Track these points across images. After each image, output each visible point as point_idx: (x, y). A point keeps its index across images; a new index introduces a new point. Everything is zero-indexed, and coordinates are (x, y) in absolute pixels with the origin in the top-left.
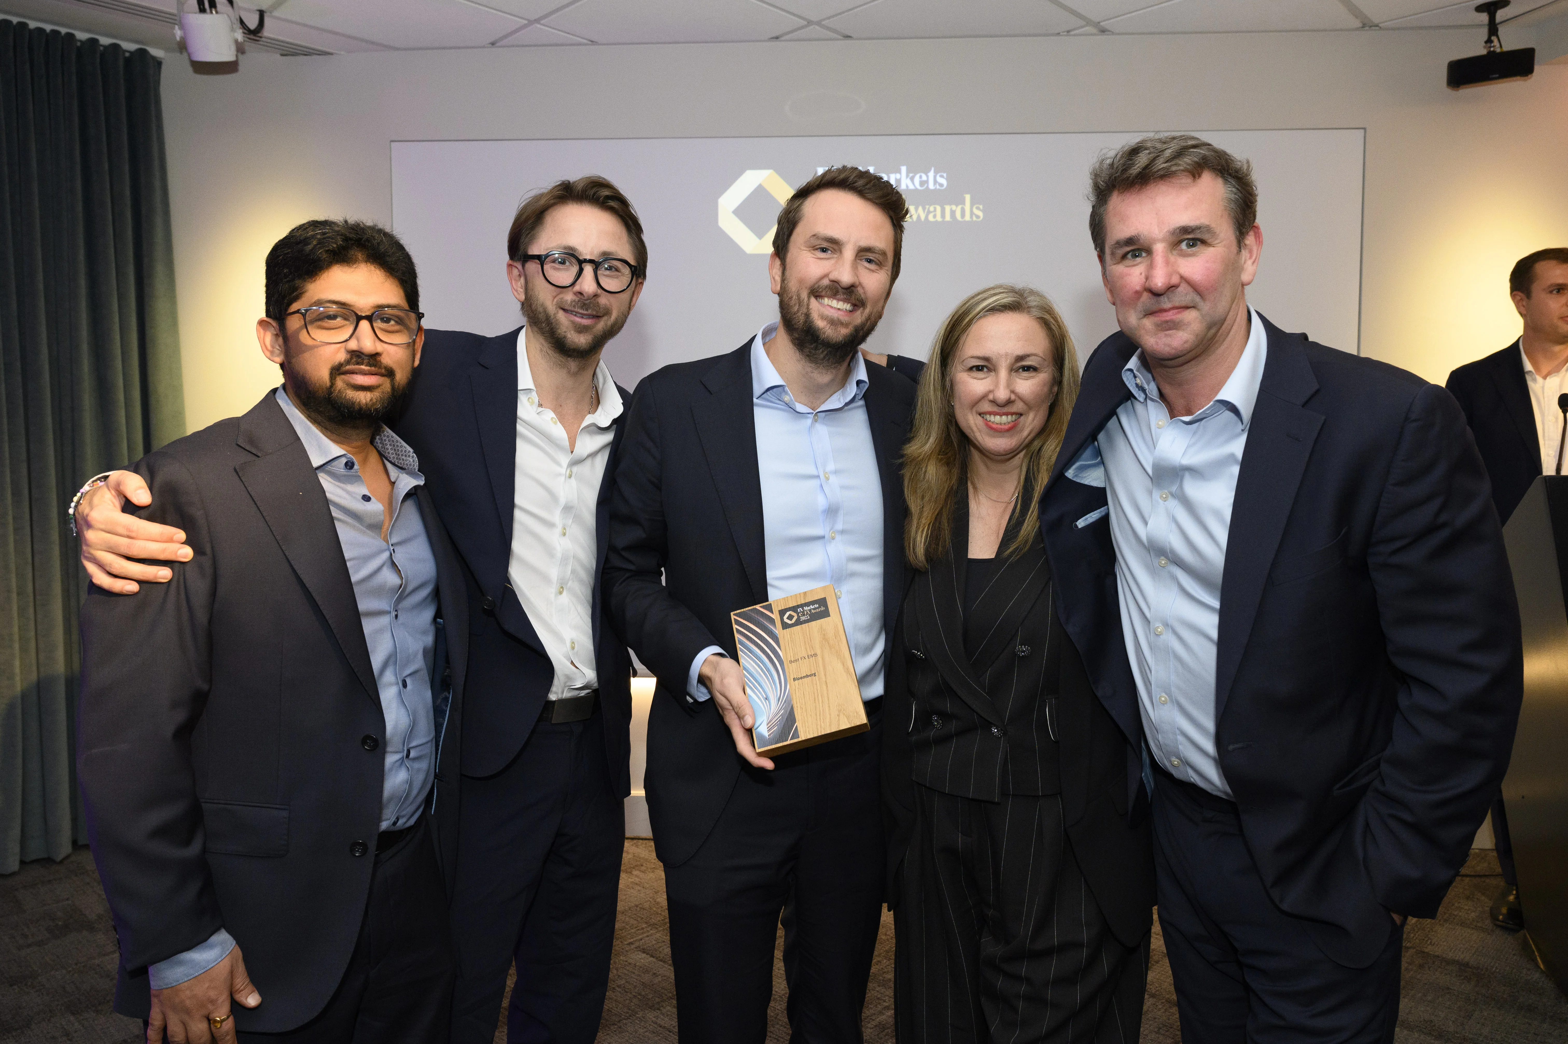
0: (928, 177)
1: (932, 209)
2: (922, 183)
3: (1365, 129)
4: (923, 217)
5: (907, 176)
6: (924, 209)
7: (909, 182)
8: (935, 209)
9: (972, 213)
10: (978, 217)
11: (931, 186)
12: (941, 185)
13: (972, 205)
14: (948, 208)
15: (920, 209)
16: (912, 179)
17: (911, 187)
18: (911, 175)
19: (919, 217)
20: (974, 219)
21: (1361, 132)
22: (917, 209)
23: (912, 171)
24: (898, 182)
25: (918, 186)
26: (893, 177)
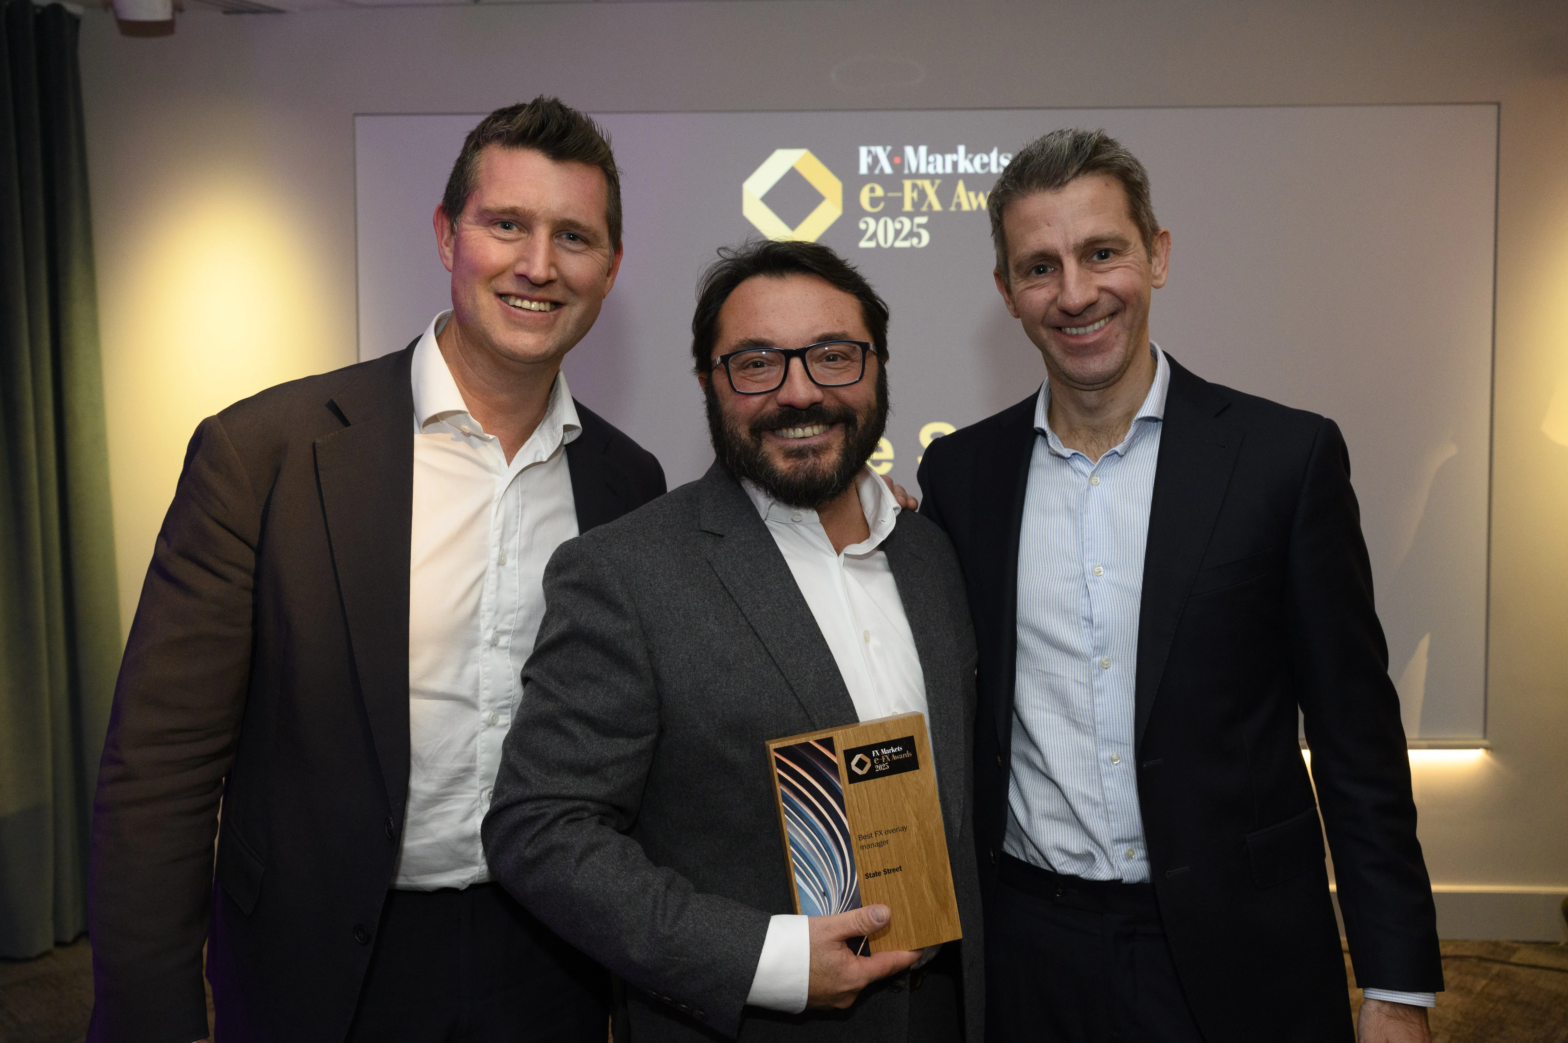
0: (989, 158)
2: (983, 166)
3: (1498, 104)
5: (966, 157)
7: (967, 164)
11: (994, 169)
15: (981, 196)
16: (972, 161)
17: (971, 170)
18: (970, 156)
21: (1494, 108)
22: (977, 196)
23: (971, 151)
24: (955, 164)
25: (979, 170)
26: (949, 158)
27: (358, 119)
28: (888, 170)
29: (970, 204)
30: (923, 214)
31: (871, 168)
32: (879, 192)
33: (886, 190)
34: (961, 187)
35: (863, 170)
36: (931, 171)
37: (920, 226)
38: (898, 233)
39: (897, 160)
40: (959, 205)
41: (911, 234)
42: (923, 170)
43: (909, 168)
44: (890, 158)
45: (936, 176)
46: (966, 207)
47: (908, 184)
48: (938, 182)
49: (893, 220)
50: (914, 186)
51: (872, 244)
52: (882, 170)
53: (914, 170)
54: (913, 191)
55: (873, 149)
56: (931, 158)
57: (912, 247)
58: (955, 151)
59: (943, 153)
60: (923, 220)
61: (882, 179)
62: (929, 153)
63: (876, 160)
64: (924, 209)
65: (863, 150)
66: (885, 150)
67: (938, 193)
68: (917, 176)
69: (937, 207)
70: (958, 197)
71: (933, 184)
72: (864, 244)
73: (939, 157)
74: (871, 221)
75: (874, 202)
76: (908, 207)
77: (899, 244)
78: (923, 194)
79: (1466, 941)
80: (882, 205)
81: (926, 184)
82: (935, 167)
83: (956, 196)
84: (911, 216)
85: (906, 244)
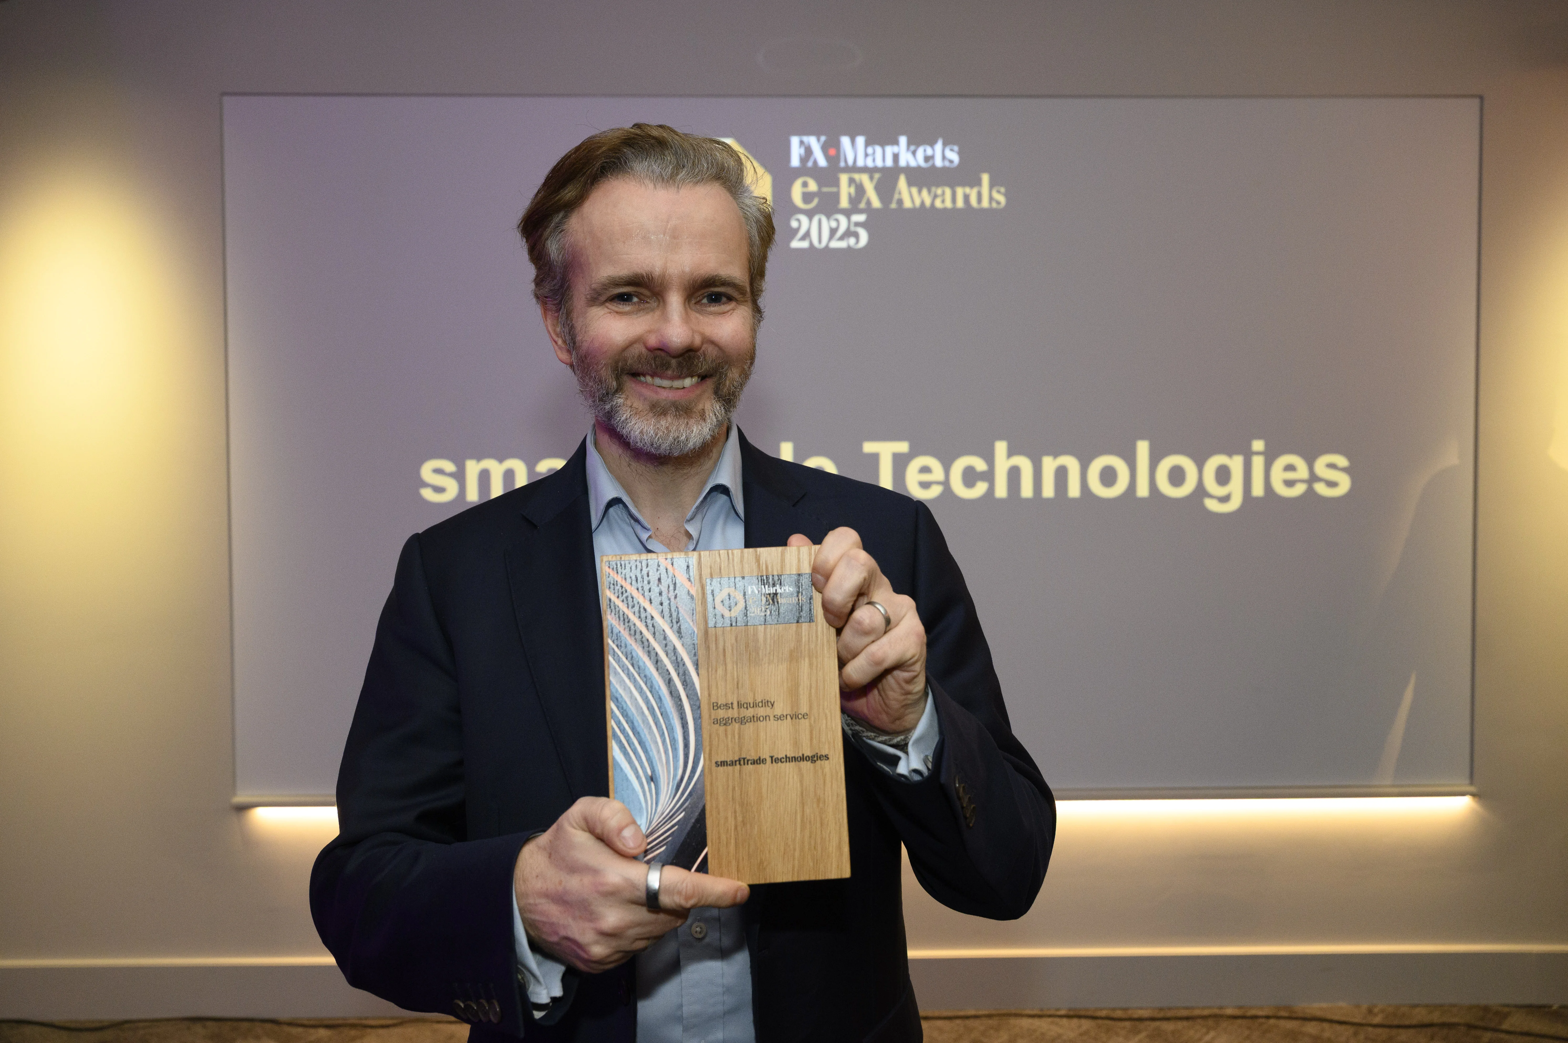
0: (934, 150)
1: (939, 191)
2: (927, 159)
3: (1481, 98)
4: (928, 202)
5: (908, 149)
6: (929, 191)
7: (909, 156)
8: (943, 193)
9: (991, 199)
10: (998, 203)
11: (939, 163)
12: (951, 162)
13: (992, 186)
14: (960, 191)
15: (925, 192)
16: (914, 153)
17: (913, 164)
18: (912, 148)
19: (923, 203)
20: (994, 205)
21: (1477, 101)
22: (920, 192)
23: (914, 142)
24: (896, 157)
25: (922, 163)
26: (890, 150)
27: (226, 99)
28: (822, 162)
29: (913, 201)
30: (861, 212)
31: (804, 160)
32: (813, 186)
33: (820, 184)
34: (902, 182)
35: (795, 162)
36: (870, 163)
37: (857, 224)
38: (833, 232)
39: (832, 152)
40: (900, 202)
41: (848, 234)
42: (860, 163)
43: (846, 161)
44: (825, 149)
45: (875, 170)
46: (908, 204)
47: (844, 178)
48: (877, 176)
49: (828, 217)
50: (851, 181)
51: (805, 244)
52: (815, 162)
53: (850, 162)
54: (850, 186)
55: (805, 139)
56: (870, 150)
57: (849, 248)
58: (896, 142)
59: (883, 144)
60: (861, 218)
61: (815, 172)
62: (868, 144)
63: (809, 151)
64: (862, 205)
65: (795, 141)
66: (818, 140)
67: (877, 189)
68: (855, 169)
69: (876, 203)
70: (900, 193)
71: (871, 178)
72: (795, 244)
73: (878, 149)
74: (804, 219)
75: (807, 197)
76: (844, 203)
77: (835, 244)
78: (860, 190)
79: (1454, 1006)
80: (816, 201)
81: (864, 178)
82: (874, 160)
83: (897, 192)
84: (847, 213)
85: (843, 244)
